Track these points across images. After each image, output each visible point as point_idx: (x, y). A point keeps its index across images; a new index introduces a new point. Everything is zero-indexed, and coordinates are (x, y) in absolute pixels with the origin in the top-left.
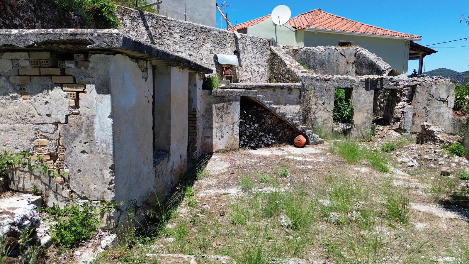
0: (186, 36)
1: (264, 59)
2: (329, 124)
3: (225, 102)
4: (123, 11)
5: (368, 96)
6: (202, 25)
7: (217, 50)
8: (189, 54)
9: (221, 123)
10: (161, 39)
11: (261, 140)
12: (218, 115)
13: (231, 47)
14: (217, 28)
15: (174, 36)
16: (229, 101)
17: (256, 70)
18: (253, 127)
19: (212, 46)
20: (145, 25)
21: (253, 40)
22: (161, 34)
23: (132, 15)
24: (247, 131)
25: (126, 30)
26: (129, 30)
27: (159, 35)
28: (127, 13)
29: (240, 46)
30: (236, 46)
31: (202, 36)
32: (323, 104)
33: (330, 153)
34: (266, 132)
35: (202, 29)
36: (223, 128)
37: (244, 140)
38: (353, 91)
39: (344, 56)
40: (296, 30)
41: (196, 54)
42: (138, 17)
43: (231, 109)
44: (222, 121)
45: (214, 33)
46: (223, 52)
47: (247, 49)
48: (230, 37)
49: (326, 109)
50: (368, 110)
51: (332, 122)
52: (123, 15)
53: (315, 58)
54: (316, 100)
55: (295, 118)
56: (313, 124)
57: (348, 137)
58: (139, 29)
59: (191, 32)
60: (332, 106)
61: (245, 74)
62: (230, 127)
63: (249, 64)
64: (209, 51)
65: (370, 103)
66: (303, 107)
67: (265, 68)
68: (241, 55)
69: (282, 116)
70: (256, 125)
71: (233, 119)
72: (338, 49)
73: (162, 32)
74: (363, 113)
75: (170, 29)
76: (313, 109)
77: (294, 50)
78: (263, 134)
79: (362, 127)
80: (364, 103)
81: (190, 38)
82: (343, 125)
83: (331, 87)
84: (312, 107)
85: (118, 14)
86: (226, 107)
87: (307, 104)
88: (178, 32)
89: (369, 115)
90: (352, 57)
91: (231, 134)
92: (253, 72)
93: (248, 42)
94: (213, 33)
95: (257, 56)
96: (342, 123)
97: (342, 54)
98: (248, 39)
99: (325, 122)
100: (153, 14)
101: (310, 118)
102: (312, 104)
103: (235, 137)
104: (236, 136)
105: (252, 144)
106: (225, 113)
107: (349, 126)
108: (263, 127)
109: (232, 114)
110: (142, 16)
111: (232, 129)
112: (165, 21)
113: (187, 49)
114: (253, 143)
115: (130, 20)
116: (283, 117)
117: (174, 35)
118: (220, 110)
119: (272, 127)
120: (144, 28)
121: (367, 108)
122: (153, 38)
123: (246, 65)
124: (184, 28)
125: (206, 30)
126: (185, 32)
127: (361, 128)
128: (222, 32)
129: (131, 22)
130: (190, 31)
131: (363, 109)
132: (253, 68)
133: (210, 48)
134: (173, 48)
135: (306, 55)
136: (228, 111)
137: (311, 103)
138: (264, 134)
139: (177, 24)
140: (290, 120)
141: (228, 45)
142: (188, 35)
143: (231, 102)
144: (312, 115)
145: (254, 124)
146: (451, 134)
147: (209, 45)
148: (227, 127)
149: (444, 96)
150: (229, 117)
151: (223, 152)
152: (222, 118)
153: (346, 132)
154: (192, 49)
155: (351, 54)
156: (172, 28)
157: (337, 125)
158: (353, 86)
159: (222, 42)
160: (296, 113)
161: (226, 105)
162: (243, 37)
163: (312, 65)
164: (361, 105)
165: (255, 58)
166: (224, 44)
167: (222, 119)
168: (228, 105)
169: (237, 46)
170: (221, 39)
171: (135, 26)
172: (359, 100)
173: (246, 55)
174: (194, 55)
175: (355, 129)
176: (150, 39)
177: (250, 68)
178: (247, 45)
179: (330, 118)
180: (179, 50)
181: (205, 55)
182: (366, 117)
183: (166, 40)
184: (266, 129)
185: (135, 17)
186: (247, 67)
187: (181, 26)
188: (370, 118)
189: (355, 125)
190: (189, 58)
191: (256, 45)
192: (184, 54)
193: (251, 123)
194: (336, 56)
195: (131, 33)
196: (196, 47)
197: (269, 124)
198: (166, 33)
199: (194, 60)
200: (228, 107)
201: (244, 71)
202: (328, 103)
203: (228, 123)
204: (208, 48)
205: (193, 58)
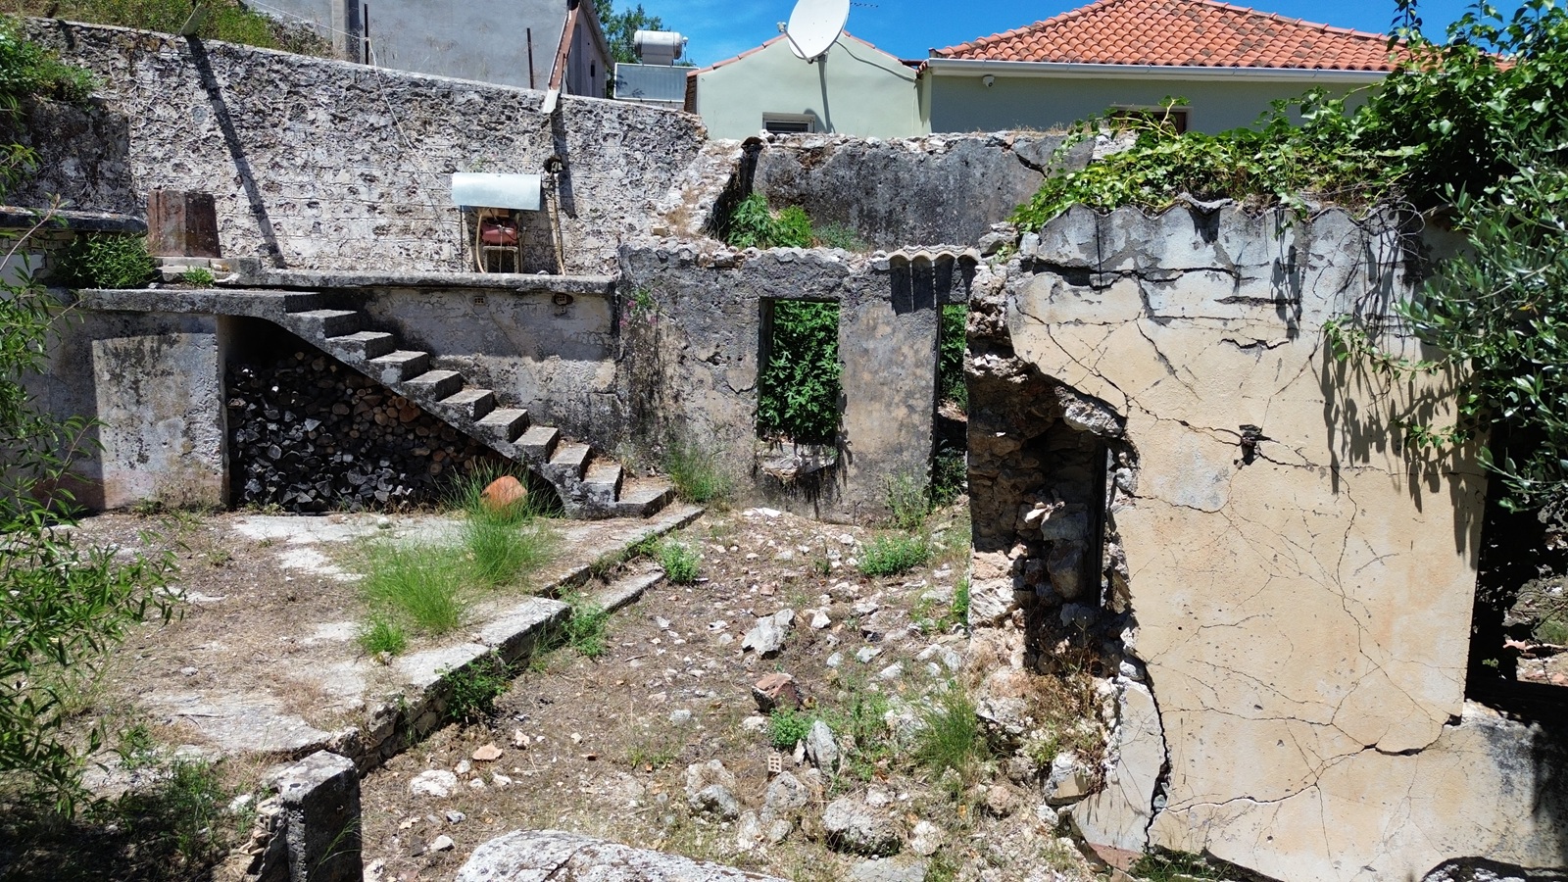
0: (354, 115)
2: (741, 443)
3: (145, 332)
4: (132, 44)
5: (910, 335)
6: (417, 76)
7: (475, 157)
8: (362, 174)
9: (134, 409)
10: (263, 127)
11: (346, 482)
12: (117, 378)
13: (535, 148)
14: (478, 83)
15: (311, 116)
16: (163, 331)
18: (297, 430)
19: (453, 147)
20: (207, 83)
21: (631, 119)
22: (260, 111)
23: (165, 55)
24: (273, 443)
25: (144, 102)
26: (152, 104)
27: (256, 113)
28: (149, 49)
29: (573, 142)
30: (556, 144)
31: (414, 114)
32: (713, 360)
34: (362, 454)
35: (417, 90)
36: (145, 426)
37: (260, 477)
38: (841, 313)
39: (1035, 167)
40: (919, 76)
41: (390, 175)
42: (184, 59)
43: (177, 360)
44: (138, 401)
45: (464, 100)
46: (500, 165)
47: (601, 153)
48: (531, 110)
49: (720, 382)
50: (910, 394)
51: (753, 437)
52: (133, 58)
53: (897, 179)
54: (684, 344)
55: (593, 410)
56: (672, 438)
57: (821, 501)
58: (186, 97)
59: (373, 101)
60: (750, 373)
61: (592, 242)
62: (175, 426)
63: (609, 207)
64: (441, 162)
65: (917, 366)
66: (629, 368)
68: (577, 177)
69: (414, 397)
70: (310, 425)
71: (185, 395)
72: (1008, 142)
73: (265, 105)
74: (889, 405)
75: (297, 93)
76: (672, 378)
77: (807, 150)
78: (348, 458)
79: (887, 466)
80: (891, 362)
81: (371, 121)
82: (799, 450)
83: (744, 292)
84: (669, 371)
85: (117, 56)
86: (152, 351)
87: (648, 359)
88: (326, 101)
89: (916, 418)
91: (181, 451)
92: (624, 236)
93: (607, 125)
94: (460, 99)
95: (648, 176)
96: (798, 440)
97: (1026, 163)
98: (606, 116)
99: (722, 434)
100: (237, 47)
101: (661, 414)
102: (667, 358)
103: (199, 463)
104: (205, 460)
105: (303, 494)
106: (148, 374)
107: (827, 456)
108: (347, 434)
109: (179, 379)
110: (199, 57)
111: (185, 433)
112: (276, 67)
113: (358, 157)
114: (306, 492)
115: (157, 70)
116: (419, 401)
117: (310, 112)
118: (124, 361)
119: (389, 438)
120: (203, 95)
121: (907, 384)
122: (235, 125)
123: (596, 211)
124: (348, 89)
125: (434, 91)
126: (350, 100)
127: (882, 470)
128: (499, 93)
129: (161, 76)
130: (372, 96)
131: (885, 388)
132: (628, 220)
133: (443, 154)
134: (304, 156)
135: (856, 168)
136: (160, 367)
137: (664, 355)
138: (356, 458)
139: (323, 77)
140: (456, 416)
141: (525, 140)
142: (361, 110)
143: (175, 335)
144: (670, 403)
145: (301, 420)
147: (441, 143)
148: (160, 423)
150: (169, 387)
151: (144, 515)
152: (137, 390)
153: (811, 485)
154: (377, 157)
155: (1071, 160)
156: (301, 90)
157: (775, 452)
158: (838, 293)
159: (497, 130)
160: (596, 392)
161: (148, 344)
162: (588, 108)
163: (882, 209)
164: (876, 372)
165: (636, 184)
166: (504, 137)
167: (138, 395)
168: (160, 345)
169: (560, 143)
170: (494, 119)
171: (175, 89)
172: (866, 351)
173: (596, 176)
174: (382, 178)
175: (852, 471)
176: (223, 129)
177: (615, 223)
178: (605, 139)
179: (742, 419)
180: (327, 164)
181: (423, 177)
182: (902, 425)
183: (281, 132)
184: (361, 442)
185: (173, 60)
186: (600, 217)
187: (338, 83)
188: (922, 428)
189: (854, 456)
190: (362, 189)
191: (644, 135)
192: (343, 177)
193: (288, 417)
194: (999, 168)
195: (159, 110)
196: (390, 150)
197: (373, 423)
198: (281, 106)
199: (382, 196)
200: (159, 351)
201: (588, 234)
202: (733, 357)
203: (165, 411)
204: (439, 153)
205: (378, 189)
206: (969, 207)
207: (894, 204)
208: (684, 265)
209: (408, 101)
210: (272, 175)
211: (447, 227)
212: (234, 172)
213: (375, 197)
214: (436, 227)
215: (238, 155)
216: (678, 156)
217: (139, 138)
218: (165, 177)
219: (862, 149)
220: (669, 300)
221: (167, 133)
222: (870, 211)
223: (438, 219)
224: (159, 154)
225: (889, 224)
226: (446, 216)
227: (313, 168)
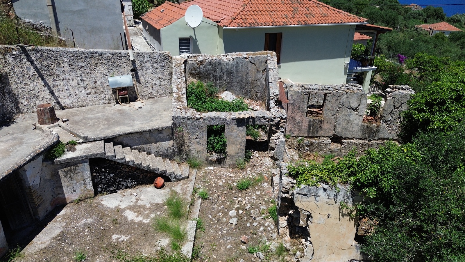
0: (75, 64)
1: (166, 73)
2: (204, 154)
3: (71, 166)
4: (3, 51)
5: (241, 131)
6: (92, 50)
7: (112, 71)
8: (80, 80)
9: (71, 182)
10: (49, 70)
11: (121, 184)
12: (66, 176)
13: (127, 67)
14: (109, 51)
15: (63, 65)
16: (76, 165)
17: (158, 84)
18: (109, 177)
19: (105, 69)
20: (29, 59)
21: (152, 56)
22: (47, 66)
23: (14, 52)
24: (103, 180)
25: (11, 67)
26: (14, 67)
28: (9, 52)
29: (138, 64)
30: (133, 65)
31: (93, 61)
32: (196, 138)
33: (167, 207)
34: (124, 178)
35: (93, 55)
36: (74, 185)
37: (101, 188)
38: (225, 128)
39: (254, 64)
40: (218, 25)
41: (88, 79)
42: (20, 53)
43: (80, 170)
44: (72, 180)
45: (106, 56)
46: (119, 72)
47: (145, 66)
48: (125, 56)
49: (199, 143)
50: (241, 143)
51: (206, 153)
52: (4, 55)
53: (221, 68)
54: (189, 136)
55: (169, 151)
56: (187, 155)
57: (222, 164)
58: (24, 64)
59: (80, 59)
60: (205, 140)
61: (145, 89)
62: (81, 183)
63: (149, 80)
64: (102, 74)
65: (242, 137)
66: (176, 141)
67: (168, 81)
68: (140, 73)
70: (112, 175)
71: (83, 176)
72: (247, 58)
73: (48, 64)
74: (236, 145)
75: (57, 59)
77: (199, 61)
78: (121, 179)
79: (236, 156)
80: (236, 137)
81: (81, 65)
82: (217, 155)
83: (203, 124)
84: (186, 141)
86: (74, 169)
87: (181, 139)
88: (66, 61)
89: (242, 147)
90: (263, 65)
91: (83, 188)
92: (154, 87)
93: (146, 58)
94: (105, 56)
95: (158, 70)
96: (216, 153)
97: (251, 63)
98: (146, 56)
99: (199, 153)
100: (36, 48)
101: (184, 150)
103: (88, 189)
106: (73, 174)
107: (223, 155)
108: (120, 175)
109: (81, 173)
110: (24, 51)
111: (84, 184)
112: (50, 53)
113: (79, 75)
114: (112, 188)
115: (13, 57)
116: (138, 167)
117: (62, 64)
118: (67, 173)
119: (130, 174)
120: (29, 63)
121: (240, 141)
122: (40, 70)
123: (146, 81)
124: (72, 57)
125: (97, 54)
126: (73, 59)
128: (116, 53)
129: (14, 59)
130: (80, 58)
131: (235, 142)
132: (154, 82)
133: (103, 71)
134: (63, 77)
135: (211, 65)
136: (76, 172)
137: (184, 138)
139: (64, 54)
141: (124, 65)
142: (77, 62)
143: (79, 165)
144: (186, 148)
145: (109, 174)
146: (360, 139)
147: (102, 69)
148: (78, 183)
149: (354, 105)
150: (79, 176)
151: (77, 202)
152: (71, 178)
153: (219, 161)
154: (84, 74)
155: (262, 62)
156: (59, 58)
157: (211, 155)
158: (225, 124)
159: (116, 63)
160: (169, 147)
161: (72, 168)
163: (218, 75)
164: (233, 139)
165: (155, 73)
166: (119, 65)
168: (75, 167)
169: (134, 65)
170: (115, 60)
171: (19, 62)
172: (231, 135)
173: (145, 72)
174: (86, 80)
175: (228, 158)
176: (37, 72)
177: (151, 83)
178: (146, 62)
179: (204, 150)
180: (70, 78)
181: (98, 78)
182: (239, 148)
183: (55, 71)
184: (123, 176)
185: (17, 54)
186: (147, 82)
187: (69, 55)
188: (243, 149)
189: (229, 155)
190: (81, 84)
191: (156, 60)
192: (75, 81)
193: (106, 175)
194: (245, 64)
195: (16, 69)
196: (88, 72)
197: (126, 171)
198: (53, 64)
199: (87, 84)
200: (75, 169)
201: (144, 87)
202: (201, 138)
203: (79, 181)
204: (101, 71)
205: (86, 83)
206: (239, 74)
207: (221, 74)
208: (189, 119)
209: (90, 58)
210: (54, 83)
211: (106, 90)
212: (43, 84)
213: (85, 85)
214: (104, 91)
215: (43, 79)
216: (165, 64)
217: (12, 78)
218: (22, 88)
219: (212, 61)
220: (185, 127)
221: (20, 75)
222: (215, 76)
223: (104, 89)
224: (19, 82)
225: (220, 79)
226: (106, 88)
227: (66, 80)
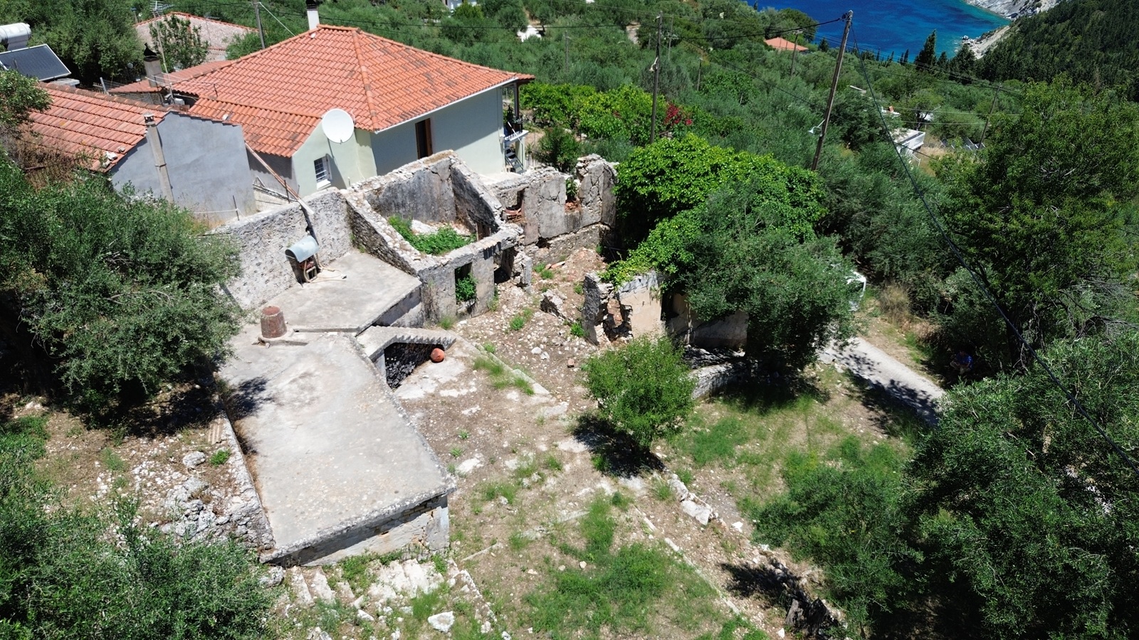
0: (248, 243)
2: (453, 308)
5: (488, 264)
6: (262, 217)
7: (287, 239)
8: (257, 264)
11: (403, 374)
13: (302, 226)
14: (280, 210)
17: (336, 238)
19: (280, 238)
21: (325, 201)
29: (311, 217)
31: (265, 232)
32: (444, 290)
33: (475, 371)
34: (406, 363)
35: (264, 222)
38: (473, 265)
39: (436, 173)
41: (264, 259)
46: (294, 237)
47: (319, 217)
48: (297, 212)
49: (447, 295)
50: (489, 278)
51: (456, 305)
53: (402, 190)
54: (437, 289)
55: (418, 318)
56: (436, 315)
57: (472, 313)
59: (252, 234)
60: (454, 289)
61: (325, 250)
63: (326, 235)
64: (278, 246)
65: (491, 271)
66: (425, 302)
67: (345, 229)
68: (315, 229)
70: (398, 364)
72: (427, 167)
74: (485, 282)
76: (435, 299)
77: (376, 190)
78: (403, 367)
79: (486, 297)
80: (485, 272)
81: (254, 242)
82: (466, 303)
83: (451, 269)
87: (429, 298)
89: (491, 283)
90: (446, 172)
93: (319, 207)
94: (277, 219)
95: (333, 218)
96: (465, 301)
98: (318, 203)
99: (448, 308)
101: (433, 310)
107: (472, 301)
108: (403, 361)
113: (254, 258)
119: (411, 354)
121: (489, 274)
123: (323, 238)
125: (269, 220)
126: (245, 238)
127: (485, 299)
128: (287, 211)
131: (484, 279)
132: (332, 237)
135: (391, 191)
137: (432, 294)
141: (297, 225)
142: (250, 240)
144: (435, 306)
145: (396, 364)
146: (566, 234)
147: (276, 239)
149: (554, 194)
153: (470, 310)
154: (259, 255)
155: (445, 168)
157: (461, 306)
158: (472, 261)
159: (290, 225)
160: (418, 313)
162: (312, 203)
163: (400, 202)
164: (482, 277)
165: (331, 223)
166: (292, 227)
169: (308, 220)
170: (288, 221)
172: (479, 272)
173: (320, 226)
174: (262, 262)
175: (478, 302)
177: (329, 240)
178: (319, 212)
179: (453, 302)
181: (274, 255)
182: (488, 286)
184: (406, 360)
186: (325, 240)
189: (479, 299)
190: (258, 270)
191: (329, 205)
192: (251, 268)
193: (393, 365)
194: (427, 177)
196: (262, 250)
197: (407, 354)
199: (264, 268)
201: (323, 248)
202: (449, 287)
204: (276, 243)
205: (262, 266)
206: (422, 192)
207: (403, 198)
208: (435, 269)
209: (262, 228)
211: (285, 269)
213: (262, 270)
214: (282, 271)
216: (339, 207)
220: (433, 279)
222: (397, 203)
226: (284, 265)
